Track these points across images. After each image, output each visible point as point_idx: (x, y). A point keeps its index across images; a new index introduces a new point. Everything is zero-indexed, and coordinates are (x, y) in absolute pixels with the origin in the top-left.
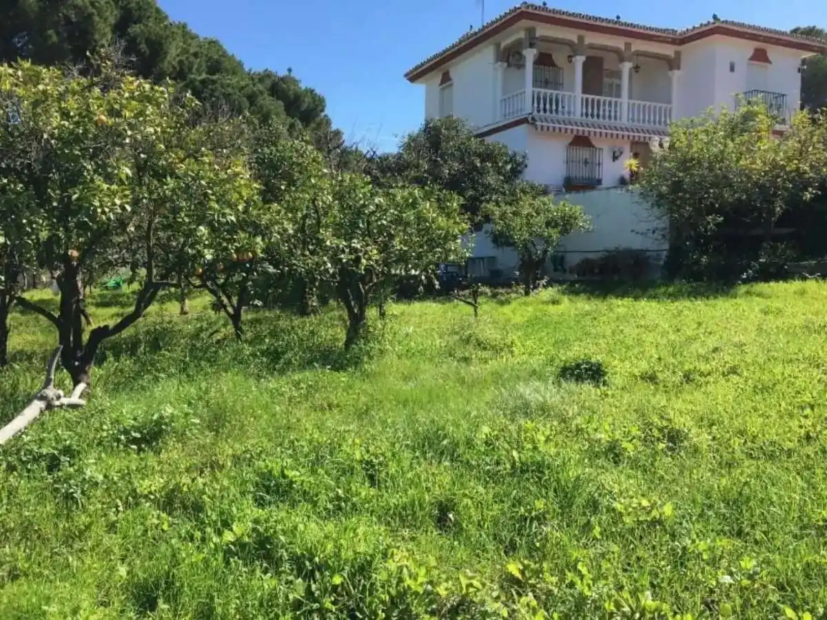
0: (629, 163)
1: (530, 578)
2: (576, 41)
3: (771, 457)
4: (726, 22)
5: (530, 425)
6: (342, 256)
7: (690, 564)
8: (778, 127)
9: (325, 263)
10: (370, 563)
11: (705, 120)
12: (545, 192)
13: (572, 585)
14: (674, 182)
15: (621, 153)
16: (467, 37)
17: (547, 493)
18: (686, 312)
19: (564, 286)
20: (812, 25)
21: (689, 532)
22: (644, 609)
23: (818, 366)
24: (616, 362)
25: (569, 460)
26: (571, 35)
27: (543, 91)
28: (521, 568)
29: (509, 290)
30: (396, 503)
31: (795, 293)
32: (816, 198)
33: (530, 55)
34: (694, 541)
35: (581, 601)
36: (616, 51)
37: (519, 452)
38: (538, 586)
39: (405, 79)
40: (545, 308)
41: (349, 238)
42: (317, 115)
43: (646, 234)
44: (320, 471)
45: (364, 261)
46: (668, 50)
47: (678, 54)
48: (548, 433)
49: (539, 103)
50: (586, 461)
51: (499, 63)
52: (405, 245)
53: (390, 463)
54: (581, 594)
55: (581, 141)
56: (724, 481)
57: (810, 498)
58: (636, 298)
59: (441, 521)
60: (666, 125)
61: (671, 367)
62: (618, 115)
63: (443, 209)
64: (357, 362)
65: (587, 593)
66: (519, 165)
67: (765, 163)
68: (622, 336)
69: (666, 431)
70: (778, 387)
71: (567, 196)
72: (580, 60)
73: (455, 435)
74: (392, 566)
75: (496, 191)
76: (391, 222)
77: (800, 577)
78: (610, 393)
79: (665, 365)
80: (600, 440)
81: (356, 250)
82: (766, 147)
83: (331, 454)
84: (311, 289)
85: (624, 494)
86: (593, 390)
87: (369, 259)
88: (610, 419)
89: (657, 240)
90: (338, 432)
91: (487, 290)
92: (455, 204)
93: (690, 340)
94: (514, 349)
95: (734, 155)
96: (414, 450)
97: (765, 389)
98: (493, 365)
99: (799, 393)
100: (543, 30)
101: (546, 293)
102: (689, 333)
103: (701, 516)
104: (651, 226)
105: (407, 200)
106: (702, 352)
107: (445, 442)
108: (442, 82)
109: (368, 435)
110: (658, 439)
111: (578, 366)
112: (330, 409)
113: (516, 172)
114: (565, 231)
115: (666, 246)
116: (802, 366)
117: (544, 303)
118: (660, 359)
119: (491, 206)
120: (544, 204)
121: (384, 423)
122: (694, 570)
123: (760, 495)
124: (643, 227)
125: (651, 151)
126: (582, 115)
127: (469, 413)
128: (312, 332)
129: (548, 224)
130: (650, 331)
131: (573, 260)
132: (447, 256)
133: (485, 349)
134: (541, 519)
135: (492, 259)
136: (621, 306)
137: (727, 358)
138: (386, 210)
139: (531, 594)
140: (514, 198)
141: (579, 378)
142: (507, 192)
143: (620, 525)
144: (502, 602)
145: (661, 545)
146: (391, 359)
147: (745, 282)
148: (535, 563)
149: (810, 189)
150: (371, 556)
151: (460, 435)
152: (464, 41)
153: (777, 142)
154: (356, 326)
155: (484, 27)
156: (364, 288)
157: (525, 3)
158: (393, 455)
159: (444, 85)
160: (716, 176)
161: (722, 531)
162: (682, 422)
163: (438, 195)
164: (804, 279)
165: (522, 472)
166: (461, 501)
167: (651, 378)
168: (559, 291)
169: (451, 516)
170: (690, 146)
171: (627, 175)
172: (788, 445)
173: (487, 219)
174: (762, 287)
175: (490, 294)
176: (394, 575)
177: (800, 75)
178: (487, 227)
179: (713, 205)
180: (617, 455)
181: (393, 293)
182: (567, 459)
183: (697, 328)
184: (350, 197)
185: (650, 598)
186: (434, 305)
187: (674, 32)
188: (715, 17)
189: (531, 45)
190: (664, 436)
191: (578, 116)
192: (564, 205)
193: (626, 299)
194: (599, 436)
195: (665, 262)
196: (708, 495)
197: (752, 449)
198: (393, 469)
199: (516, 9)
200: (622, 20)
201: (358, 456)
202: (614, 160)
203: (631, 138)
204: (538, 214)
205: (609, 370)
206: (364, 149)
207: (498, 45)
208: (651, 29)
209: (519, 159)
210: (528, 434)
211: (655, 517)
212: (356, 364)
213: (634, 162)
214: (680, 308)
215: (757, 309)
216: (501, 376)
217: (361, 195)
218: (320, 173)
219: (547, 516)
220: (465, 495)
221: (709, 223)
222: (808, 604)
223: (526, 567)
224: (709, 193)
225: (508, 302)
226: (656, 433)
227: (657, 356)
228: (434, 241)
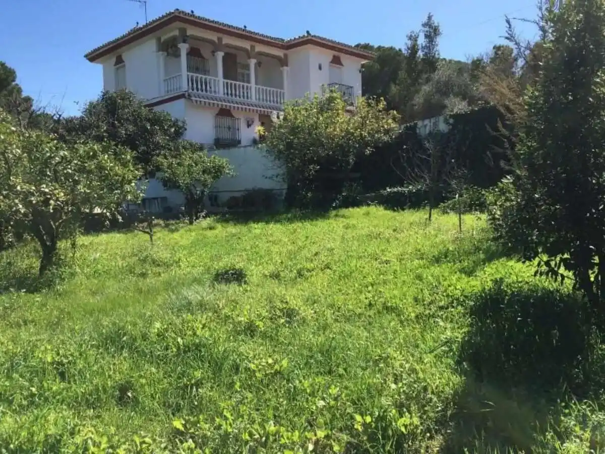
0: (258, 129)
1: (190, 429)
2: (217, 41)
3: (348, 320)
4: (315, 36)
5: (190, 317)
6: (33, 199)
7: (298, 398)
8: (348, 108)
9: (16, 205)
10: (59, 441)
11: (304, 101)
12: (201, 148)
13: (219, 427)
14: (288, 143)
15: (253, 122)
16: (134, 31)
17: (203, 365)
18: (299, 230)
19: (218, 217)
20: (367, 43)
21: (298, 375)
22: (268, 433)
23: (376, 260)
24: (253, 267)
25: (219, 339)
26: (213, 36)
27: (195, 75)
28: (184, 422)
29: (178, 221)
30: (83, 391)
31: (364, 214)
32: (372, 153)
33: (184, 48)
34: (300, 382)
35: (225, 437)
36: (246, 50)
37: (182, 339)
38: (197, 433)
39: (85, 58)
40: (205, 232)
41: (38, 184)
42: (9, 84)
43: (272, 177)
44: (15, 375)
45: (52, 202)
46: (279, 53)
47: (286, 55)
48: (203, 322)
49: (192, 84)
50: (231, 338)
51: (161, 53)
52: (88, 189)
53: (78, 361)
54: (226, 431)
55: (224, 113)
56: (320, 339)
57: (371, 343)
58: (267, 222)
59: (122, 400)
60: (281, 103)
61: (289, 267)
62: (249, 95)
63: (119, 160)
64: (50, 285)
65: (230, 430)
66: (180, 128)
67: (341, 131)
68: (257, 249)
69: (285, 311)
70: (353, 275)
71: (216, 152)
72: (220, 55)
73: (133, 333)
74: (78, 440)
75: (164, 148)
76: (74, 170)
77: (365, 395)
78: (249, 289)
79: (286, 267)
80: (241, 322)
81: (45, 193)
82: (342, 120)
83: (25, 360)
84: (7, 228)
85: (257, 357)
86: (237, 288)
87: (57, 200)
88: (248, 307)
89: (279, 182)
90: (30, 341)
91: (161, 222)
92: (129, 157)
93: (300, 249)
94: (181, 264)
95: (323, 125)
96: (98, 347)
97: (346, 276)
98: (164, 277)
99: (365, 277)
100: (191, 31)
101: (206, 222)
102: (300, 244)
103: (306, 364)
104: (275, 172)
105: (88, 153)
106: (309, 256)
107: (125, 338)
108: (116, 64)
109: (59, 341)
110: (279, 317)
111: (226, 272)
112: (26, 324)
113: (179, 133)
114: (216, 177)
115: (285, 186)
116: (367, 260)
117: (203, 229)
118: (282, 263)
119: (160, 159)
120: (201, 158)
121: (72, 330)
122: (301, 401)
123: (342, 345)
124: (270, 173)
125: (272, 121)
126: (224, 94)
127: (145, 314)
128: (9, 263)
129: (204, 172)
130: (276, 244)
131: (224, 197)
132: (125, 196)
133: (159, 265)
134: (199, 384)
135: (164, 199)
136: (257, 228)
137: (323, 258)
138: (70, 162)
139: (191, 440)
140: (178, 153)
141: (228, 281)
142: (173, 148)
143: (254, 379)
144: (169, 451)
145: (281, 388)
146: (80, 279)
147: (335, 208)
148: (194, 417)
149: (369, 148)
150: (60, 435)
151: (136, 333)
152: (132, 34)
153: (349, 117)
154: (49, 256)
155: (147, 25)
156: (55, 225)
157: (177, 10)
158: (81, 354)
159: (118, 66)
160: (313, 138)
161: (319, 372)
162: (295, 303)
163: (115, 149)
164: (369, 205)
165: (185, 352)
166: (137, 381)
167: (276, 276)
168: (214, 220)
169: (129, 394)
170: (296, 118)
171: (257, 136)
172: (359, 311)
173: (158, 168)
174: (344, 211)
175: (163, 225)
176: (80, 446)
177: (360, 75)
178: (159, 174)
179: (312, 158)
180: (252, 331)
181: (80, 227)
182: (217, 339)
183: (306, 240)
184: (37, 151)
185: (273, 425)
186: (118, 235)
187: (283, 40)
188: (308, 32)
189: (184, 41)
190: (284, 315)
191: (221, 95)
192: (214, 158)
193: (260, 223)
194: (240, 319)
195: (285, 198)
196: (310, 350)
197: (338, 316)
198: (81, 364)
199: (171, 13)
200: (248, 29)
201: (49, 359)
202: (248, 127)
203: (259, 112)
204: (197, 165)
205: (248, 273)
206: (50, 111)
207: (159, 39)
208: (267, 37)
209: (180, 124)
210: (190, 324)
211: (276, 370)
212: (49, 286)
213: (261, 128)
214: (295, 227)
215: (341, 226)
216: (171, 284)
217: (47, 149)
218: (8, 131)
219: (204, 382)
220: (141, 376)
221: (311, 170)
222: (369, 411)
223: (187, 421)
224: (309, 150)
225: (177, 230)
226: (278, 313)
227: (280, 261)
228: (112, 184)
